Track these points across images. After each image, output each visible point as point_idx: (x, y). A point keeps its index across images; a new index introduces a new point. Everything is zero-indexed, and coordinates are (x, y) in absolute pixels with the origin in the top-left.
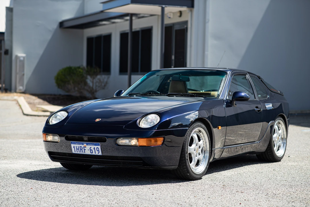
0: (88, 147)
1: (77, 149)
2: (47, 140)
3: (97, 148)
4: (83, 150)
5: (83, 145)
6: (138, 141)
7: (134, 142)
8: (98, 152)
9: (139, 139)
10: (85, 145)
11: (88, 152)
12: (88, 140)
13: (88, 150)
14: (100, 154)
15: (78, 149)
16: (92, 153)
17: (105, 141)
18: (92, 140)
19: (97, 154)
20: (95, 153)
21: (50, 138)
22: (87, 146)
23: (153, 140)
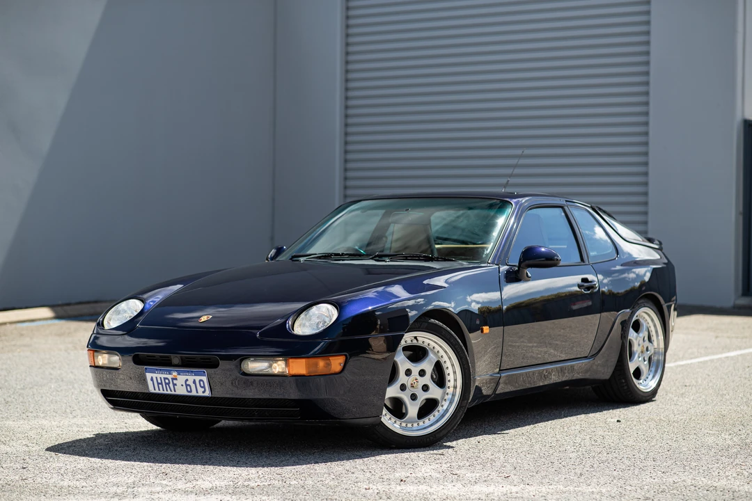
0: (181, 379)
1: (158, 384)
2: (96, 365)
3: (200, 381)
4: (171, 385)
5: (170, 374)
6: (287, 365)
7: (279, 367)
8: (203, 390)
9: (290, 360)
10: (175, 374)
11: (181, 391)
12: (180, 364)
13: (182, 385)
14: (207, 393)
15: (161, 384)
16: (191, 391)
17: (215, 365)
18: (188, 364)
19: (200, 393)
20: (197, 392)
21: (103, 359)
22: (179, 377)
23: (321, 363)
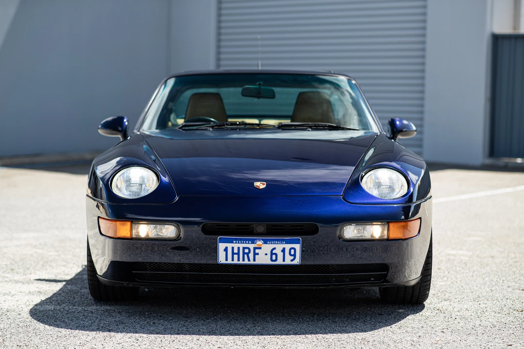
0: (267, 248)
1: (233, 254)
4: (251, 255)
5: (253, 243)
15: (238, 254)
